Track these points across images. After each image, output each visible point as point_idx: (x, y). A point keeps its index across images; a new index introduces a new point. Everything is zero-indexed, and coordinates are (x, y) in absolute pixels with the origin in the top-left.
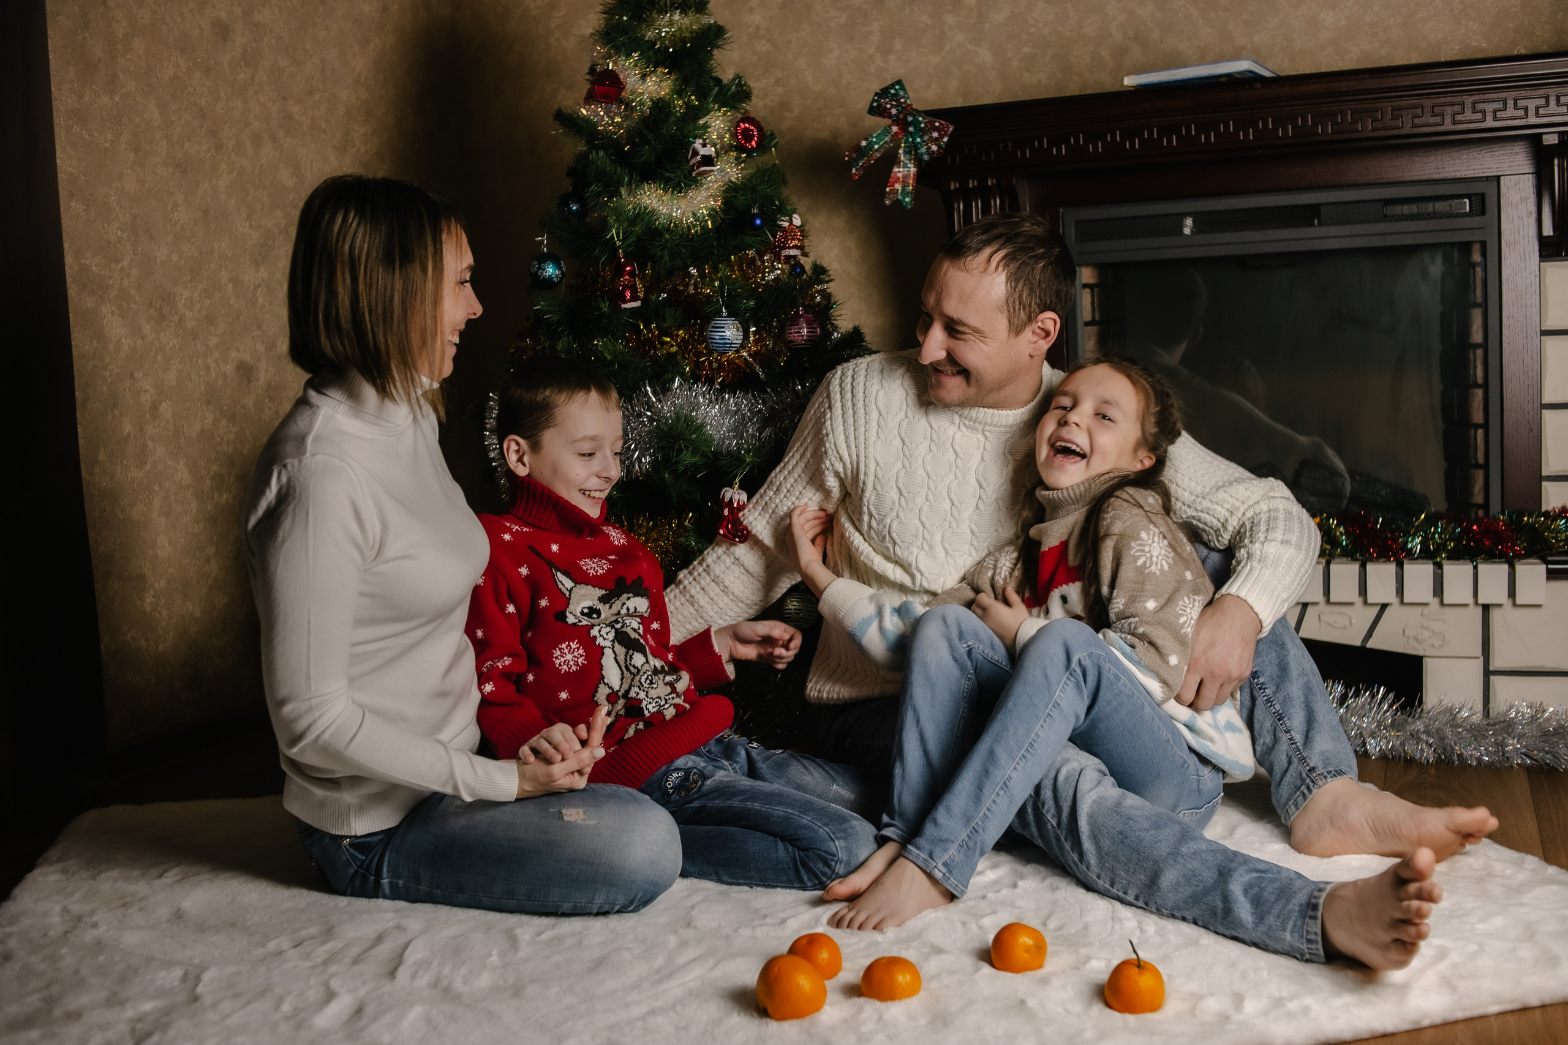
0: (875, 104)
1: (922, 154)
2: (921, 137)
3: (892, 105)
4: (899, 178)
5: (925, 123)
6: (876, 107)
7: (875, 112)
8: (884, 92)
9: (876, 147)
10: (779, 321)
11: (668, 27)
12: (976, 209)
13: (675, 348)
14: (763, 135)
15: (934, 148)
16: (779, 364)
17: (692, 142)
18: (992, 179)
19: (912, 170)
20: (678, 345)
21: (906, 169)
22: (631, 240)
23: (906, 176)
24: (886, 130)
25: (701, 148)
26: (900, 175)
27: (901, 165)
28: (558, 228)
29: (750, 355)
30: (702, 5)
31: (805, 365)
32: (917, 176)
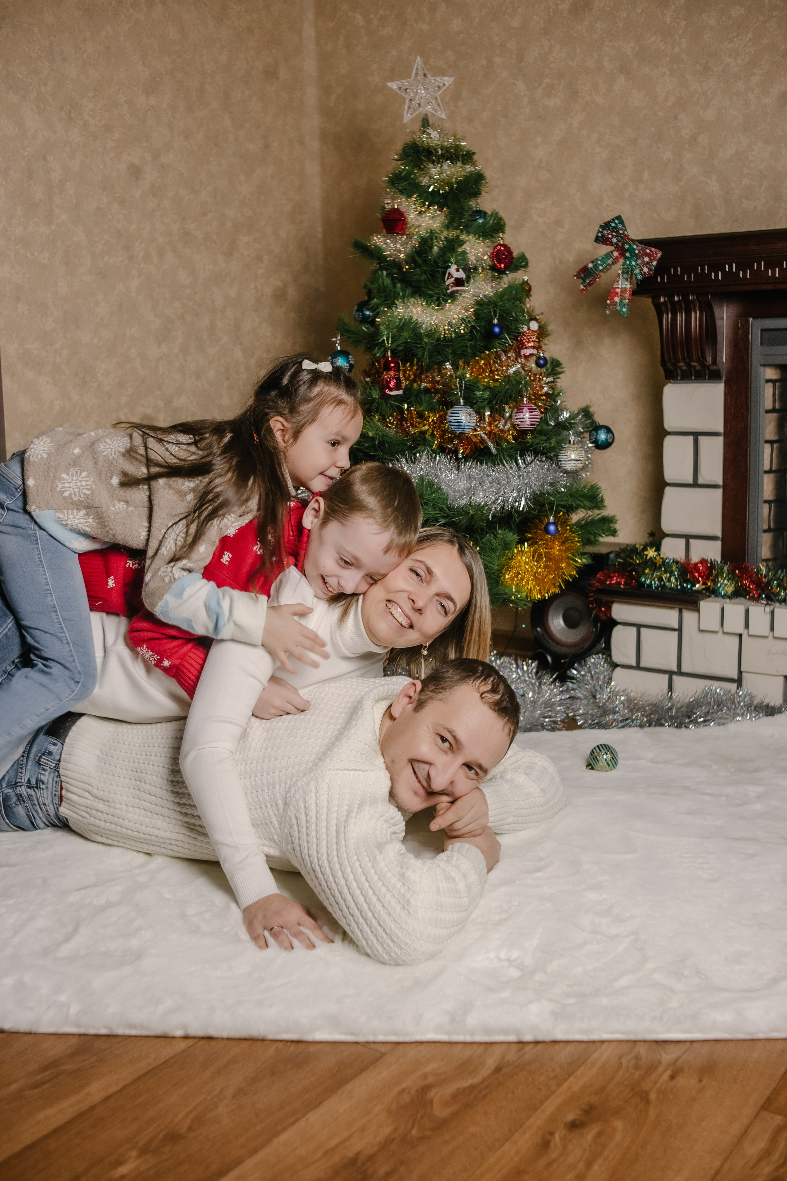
0: (600, 235)
1: (636, 275)
2: (636, 261)
3: (612, 235)
4: (617, 293)
5: (639, 250)
6: (600, 237)
7: (600, 241)
8: (606, 226)
9: (601, 268)
10: (510, 408)
11: (439, 175)
12: (681, 318)
13: (427, 427)
14: (513, 258)
15: (646, 270)
16: (508, 442)
17: (449, 267)
18: (693, 295)
19: (629, 286)
20: (429, 425)
21: (624, 286)
22: (400, 342)
23: (623, 291)
24: (609, 255)
25: (455, 272)
26: (618, 290)
27: (620, 283)
28: (347, 331)
29: (485, 434)
30: (467, 157)
31: (529, 442)
32: (633, 291)
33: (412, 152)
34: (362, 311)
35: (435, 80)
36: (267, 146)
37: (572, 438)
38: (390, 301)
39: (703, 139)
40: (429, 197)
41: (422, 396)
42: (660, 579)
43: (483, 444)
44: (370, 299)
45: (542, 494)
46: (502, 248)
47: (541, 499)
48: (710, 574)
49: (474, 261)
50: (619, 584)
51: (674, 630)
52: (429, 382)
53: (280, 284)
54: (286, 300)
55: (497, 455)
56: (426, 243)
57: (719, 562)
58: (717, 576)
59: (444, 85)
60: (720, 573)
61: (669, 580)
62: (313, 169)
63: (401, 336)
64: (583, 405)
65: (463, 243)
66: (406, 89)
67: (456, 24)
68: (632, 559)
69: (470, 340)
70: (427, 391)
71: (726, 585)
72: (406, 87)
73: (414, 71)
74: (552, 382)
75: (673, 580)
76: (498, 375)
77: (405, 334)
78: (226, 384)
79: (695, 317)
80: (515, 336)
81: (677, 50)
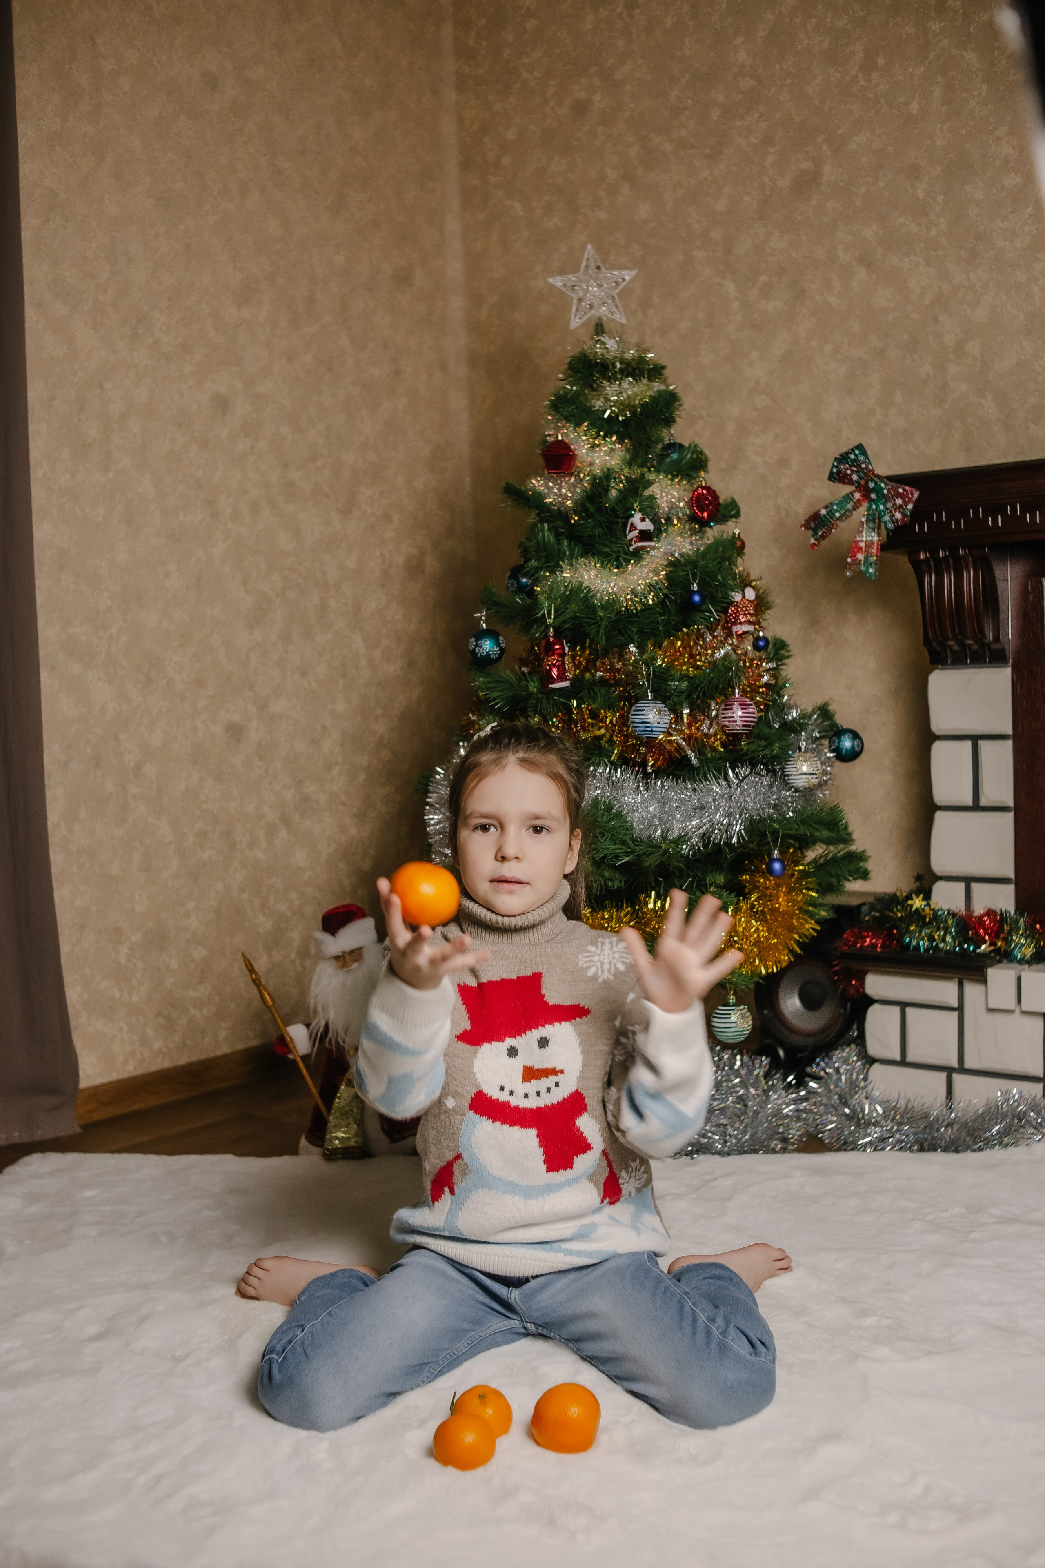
0: (835, 470)
1: (885, 523)
2: (884, 504)
3: (852, 471)
4: (861, 548)
5: (888, 490)
6: (836, 473)
7: (835, 478)
8: (843, 458)
9: (837, 515)
10: (717, 704)
11: (617, 395)
12: (948, 581)
13: (603, 731)
14: (719, 504)
15: (898, 516)
16: (714, 749)
17: (632, 516)
18: (964, 548)
19: (876, 539)
20: (607, 728)
21: (869, 539)
22: (565, 616)
23: (869, 545)
24: (848, 497)
25: (639, 522)
26: (862, 545)
27: (864, 534)
28: (495, 603)
29: (683, 739)
30: (656, 372)
31: (742, 749)
32: (882, 545)
33: (580, 366)
34: (517, 579)
35: (612, 274)
36: (397, 372)
37: (803, 744)
38: (553, 563)
39: (974, 347)
40: (605, 425)
41: (597, 689)
42: (931, 939)
43: (680, 754)
44: (527, 561)
45: (762, 820)
46: (705, 492)
47: (760, 826)
48: (1001, 930)
49: (667, 509)
50: (874, 946)
51: (951, 1009)
52: (606, 671)
53: (415, 551)
54: (423, 572)
55: (699, 767)
56: (600, 484)
57: (1012, 913)
58: (1010, 933)
59: (624, 280)
60: (1015, 928)
61: (944, 940)
62: (458, 402)
63: (567, 609)
64: (819, 701)
65: (650, 483)
66: (574, 286)
67: (644, 210)
68: (892, 911)
69: (661, 614)
70: (603, 682)
71: (1023, 945)
72: (573, 284)
73: (584, 263)
74: (773, 669)
75: (948, 939)
76: (700, 661)
77: (573, 606)
78: (341, 683)
79: (968, 577)
80: (723, 607)
81: (934, 232)
